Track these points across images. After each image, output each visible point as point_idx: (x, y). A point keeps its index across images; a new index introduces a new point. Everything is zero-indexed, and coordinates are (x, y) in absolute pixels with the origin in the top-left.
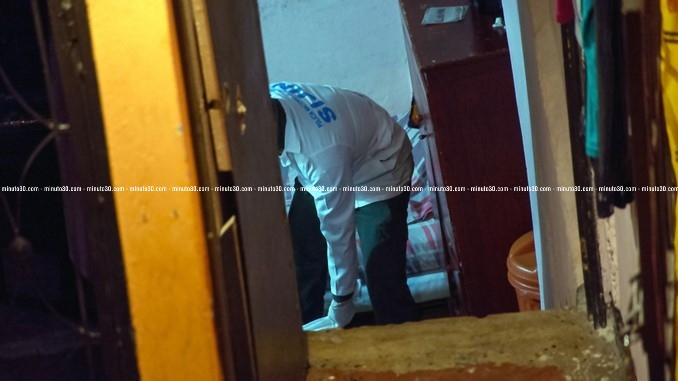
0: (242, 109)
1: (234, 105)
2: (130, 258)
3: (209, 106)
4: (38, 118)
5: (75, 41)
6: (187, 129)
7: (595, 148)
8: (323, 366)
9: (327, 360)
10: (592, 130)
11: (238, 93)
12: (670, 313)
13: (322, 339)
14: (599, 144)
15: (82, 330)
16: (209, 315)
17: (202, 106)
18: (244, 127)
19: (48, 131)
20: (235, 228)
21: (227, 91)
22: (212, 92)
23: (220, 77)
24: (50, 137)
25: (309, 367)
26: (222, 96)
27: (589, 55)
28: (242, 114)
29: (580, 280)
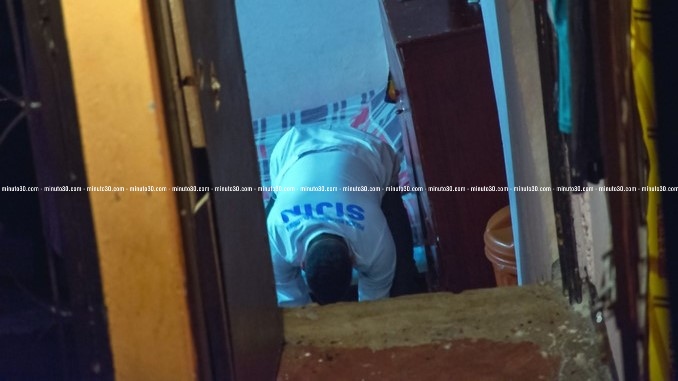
0: (216, 85)
1: (208, 82)
2: (102, 236)
3: (183, 82)
4: (9, 97)
5: (46, 20)
6: (160, 106)
7: (568, 124)
8: (299, 342)
9: (302, 337)
10: (564, 105)
11: (212, 69)
12: (643, 290)
13: (298, 315)
14: (572, 120)
15: (53, 309)
16: (182, 292)
17: (176, 82)
18: (218, 103)
19: (19, 109)
20: (209, 204)
21: (201, 68)
22: (186, 68)
23: (194, 54)
24: (22, 115)
25: (284, 343)
26: (195, 73)
27: (562, 32)
28: (216, 91)
29: (555, 256)
